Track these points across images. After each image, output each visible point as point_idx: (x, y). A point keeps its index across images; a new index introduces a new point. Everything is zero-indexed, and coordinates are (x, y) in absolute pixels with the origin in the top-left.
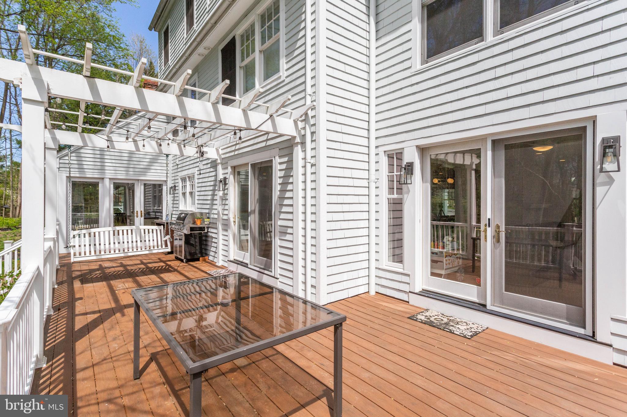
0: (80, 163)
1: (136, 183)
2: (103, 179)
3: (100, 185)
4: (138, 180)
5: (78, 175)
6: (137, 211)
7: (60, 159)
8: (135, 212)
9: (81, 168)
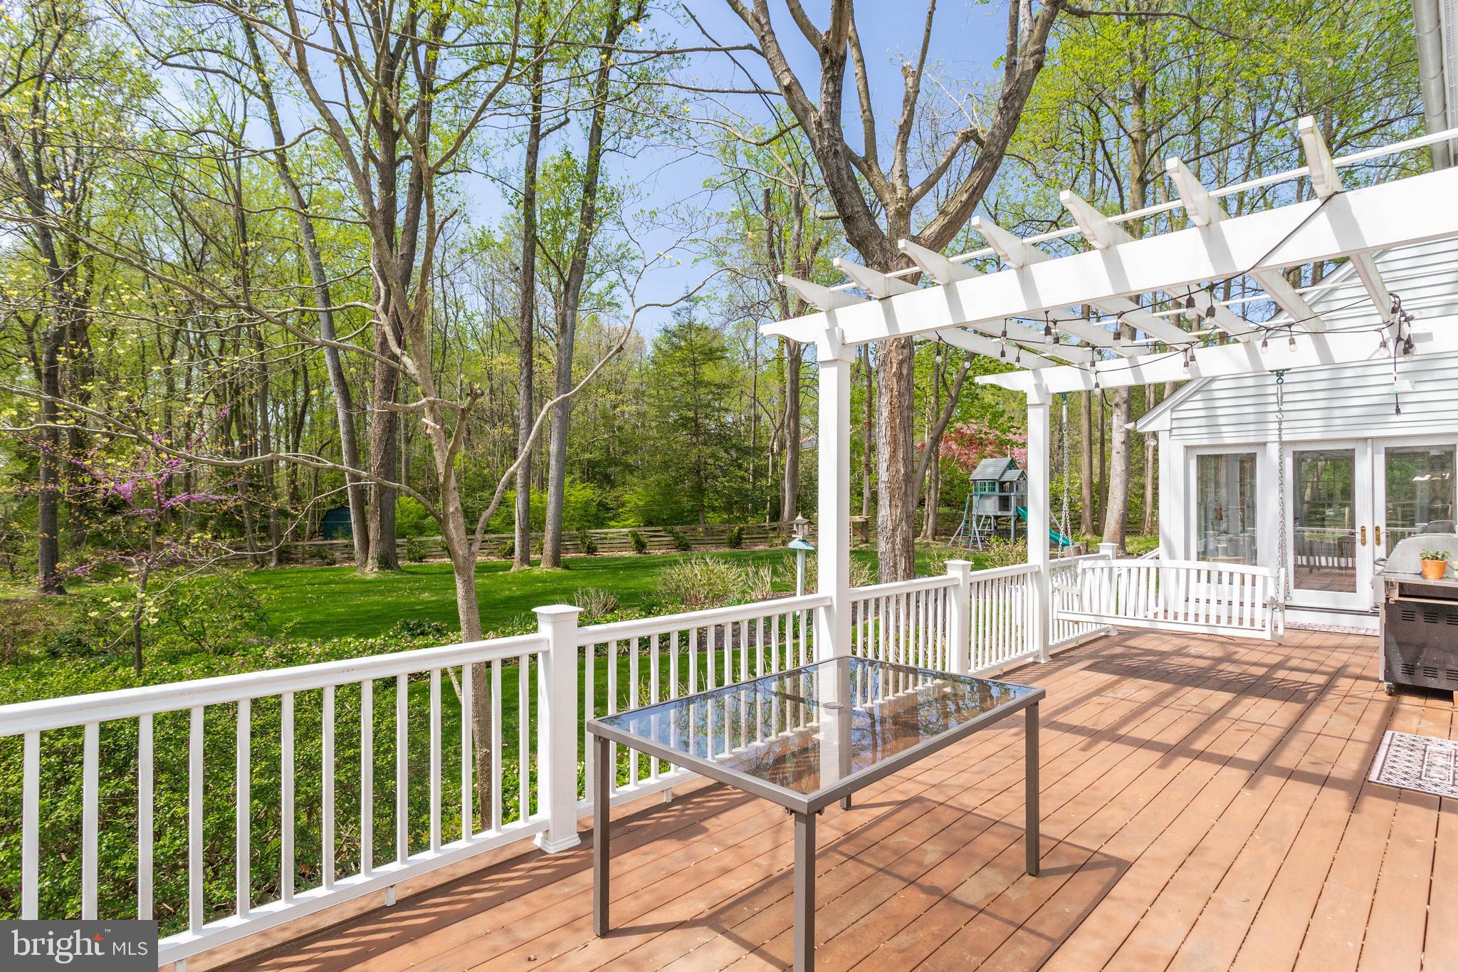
0: (1211, 413)
1: (1358, 448)
2: (1265, 444)
3: (1258, 460)
4: (1366, 439)
5: (1206, 442)
6: (1363, 530)
7: (1172, 411)
8: (1358, 530)
9: (1212, 425)
